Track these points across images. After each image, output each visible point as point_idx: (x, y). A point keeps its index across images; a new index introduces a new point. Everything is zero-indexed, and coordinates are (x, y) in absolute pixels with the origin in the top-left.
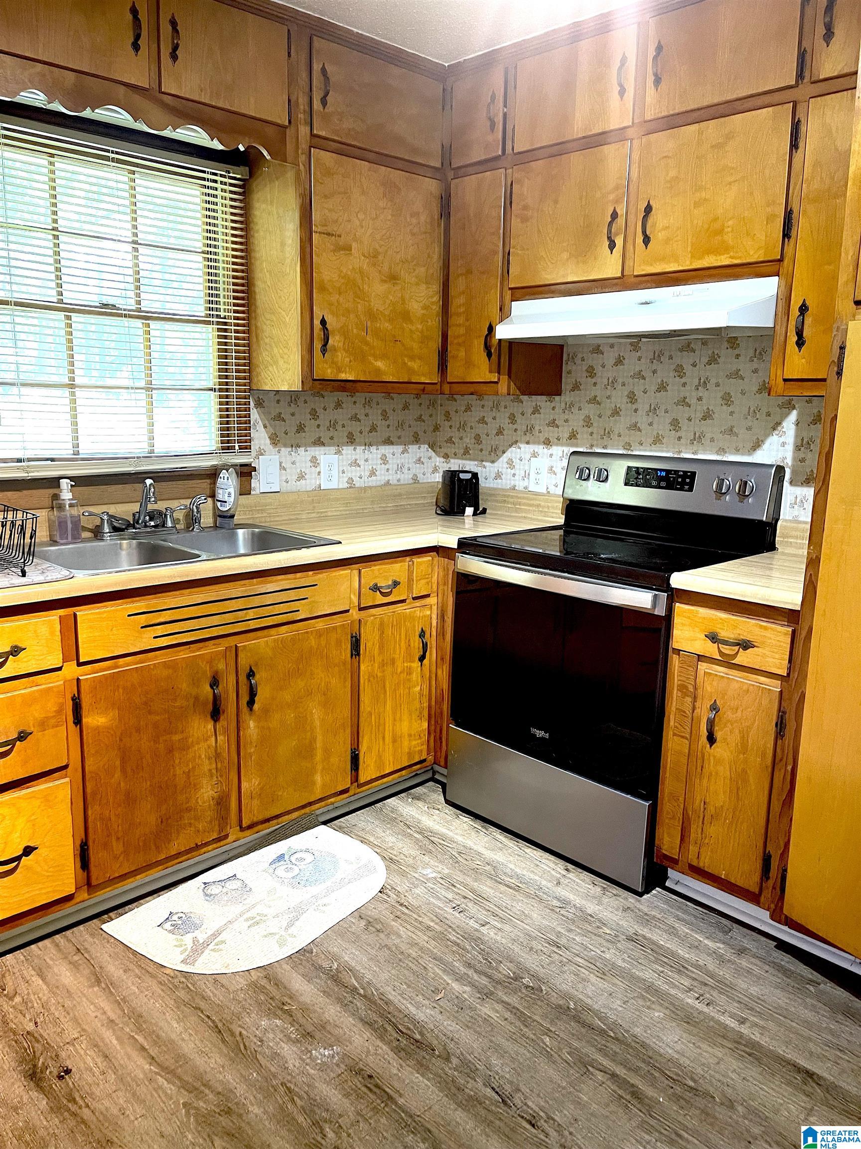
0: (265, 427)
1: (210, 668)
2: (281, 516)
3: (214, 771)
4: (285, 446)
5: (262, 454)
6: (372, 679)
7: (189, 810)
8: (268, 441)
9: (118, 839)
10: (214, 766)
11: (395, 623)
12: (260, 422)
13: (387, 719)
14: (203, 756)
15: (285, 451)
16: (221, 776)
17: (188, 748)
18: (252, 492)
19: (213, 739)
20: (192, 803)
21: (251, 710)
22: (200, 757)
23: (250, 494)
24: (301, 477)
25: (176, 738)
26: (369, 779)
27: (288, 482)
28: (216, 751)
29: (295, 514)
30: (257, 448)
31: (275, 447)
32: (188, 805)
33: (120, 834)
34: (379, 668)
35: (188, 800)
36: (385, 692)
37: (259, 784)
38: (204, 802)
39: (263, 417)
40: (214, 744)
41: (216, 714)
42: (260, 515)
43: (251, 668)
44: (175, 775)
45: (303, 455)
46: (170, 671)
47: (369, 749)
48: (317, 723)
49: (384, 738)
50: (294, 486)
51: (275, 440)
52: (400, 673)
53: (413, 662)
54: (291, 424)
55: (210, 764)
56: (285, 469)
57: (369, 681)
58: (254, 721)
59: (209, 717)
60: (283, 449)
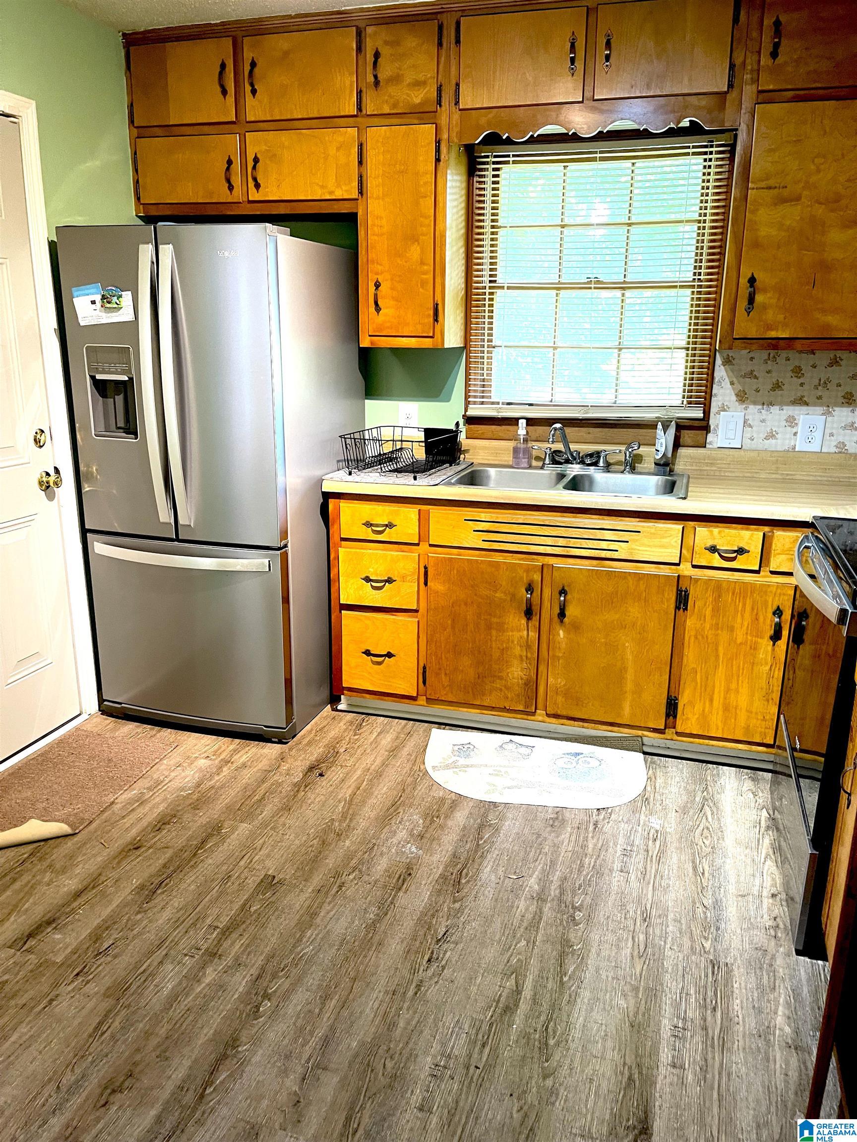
0: (732, 383)
1: (527, 576)
2: (734, 472)
3: (524, 658)
4: (755, 403)
5: (724, 410)
6: (700, 637)
7: (501, 678)
8: (734, 398)
9: (446, 674)
10: (525, 654)
11: (737, 590)
12: (727, 379)
13: (717, 684)
14: (516, 642)
15: (753, 409)
16: (530, 664)
17: (504, 631)
18: (708, 446)
19: (525, 633)
20: (504, 674)
21: (562, 621)
22: (513, 642)
23: (705, 447)
24: (771, 435)
25: (494, 620)
26: (688, 731)
27: (753, 440)
28: (527, 642)
29: (751, 473)
30: (720, 404)
31: (742, 404)
32: (500, 674)
33: (448, 672)
34: (711, 628)
35: (500, 671)
36: (717, 656)
37: (564, 685)
38: (514, 678)
39: (731, 374)
40: (526, 636)
41: (529, 613)
42: (708, 468)
43: (563, 587)
44: (491, 647)
45: (776, 415)
46: (493, 569)
47: (691, 703)
48: (629, 656)
49: (711, 700)
50: (760, 443)
51: (742, 397)
52: (741, 644)
53: (762, 638)
54: (764, 383)
55: (522, 650)
56: (750, 426)
57: (696, 638)
58: (564, 632)
59: (523, 614)
60: (751, 407)
